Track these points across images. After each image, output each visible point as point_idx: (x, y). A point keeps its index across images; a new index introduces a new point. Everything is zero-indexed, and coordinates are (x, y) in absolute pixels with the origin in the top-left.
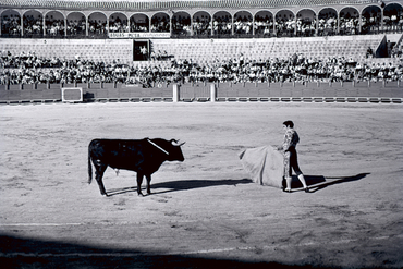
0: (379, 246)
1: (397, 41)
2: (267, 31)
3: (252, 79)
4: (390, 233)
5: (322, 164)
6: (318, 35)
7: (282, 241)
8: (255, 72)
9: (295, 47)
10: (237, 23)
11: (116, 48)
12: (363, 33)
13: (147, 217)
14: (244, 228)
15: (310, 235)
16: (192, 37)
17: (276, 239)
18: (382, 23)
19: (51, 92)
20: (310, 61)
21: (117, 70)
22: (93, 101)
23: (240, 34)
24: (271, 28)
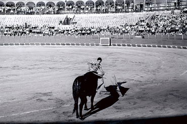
1: (72, 17)
2: (12, 11)
3: (5, 34)
4: (70, 103)
5: (39, 74)
6: (37, 14)
8: (7, 31)
9: (26, 19)
12: (58, 13)
18: (66, 9)
20: (33, 26)
24: (14, 10)
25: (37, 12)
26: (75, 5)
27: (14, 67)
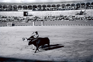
0: (80, 58)
1: (84, 11)
3: (51, 20)
4: (83, 55)
5: (67, 40)
7: (59, 57)
8: (52, 19)
9: (61, 13)
10: (48, 8)
11: (20, 13)
12: (76, 9)
13: (27, 53)
14: (50, 55)
15: (65, 56)
16: (37, 11)
17: (57, 57)
18: (81, 7)
19: (5, 24)
20: (64, 16)
21: (20, 18)
22: (14, 26)
23: (48, 10)
24: (55, 8)
25: (66, 9)
26: (85, 5)
27: (55, 36)
